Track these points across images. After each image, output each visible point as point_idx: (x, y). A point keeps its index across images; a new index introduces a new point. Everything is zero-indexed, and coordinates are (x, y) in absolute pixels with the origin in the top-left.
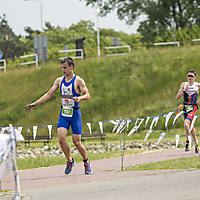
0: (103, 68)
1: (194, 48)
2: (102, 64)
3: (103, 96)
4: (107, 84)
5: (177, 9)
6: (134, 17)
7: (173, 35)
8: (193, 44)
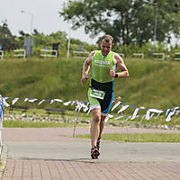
0: (69, 65)
1: (133, 60)
2: (69, 62)
3: (67, 85)
4: (71, 76)
5: (126, 32)
6: (96, 33)
7: (121, 49)
8: (133, 57)
